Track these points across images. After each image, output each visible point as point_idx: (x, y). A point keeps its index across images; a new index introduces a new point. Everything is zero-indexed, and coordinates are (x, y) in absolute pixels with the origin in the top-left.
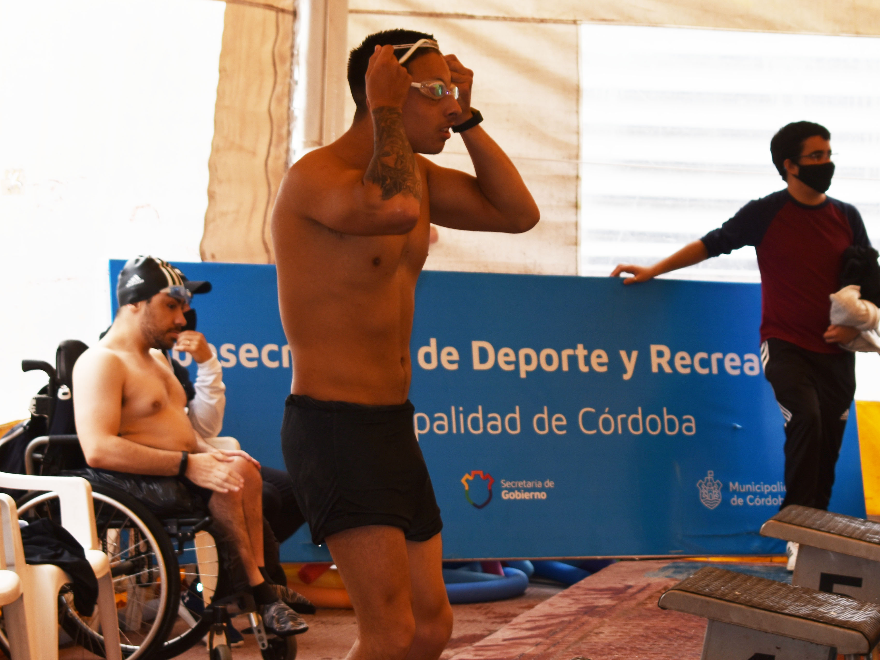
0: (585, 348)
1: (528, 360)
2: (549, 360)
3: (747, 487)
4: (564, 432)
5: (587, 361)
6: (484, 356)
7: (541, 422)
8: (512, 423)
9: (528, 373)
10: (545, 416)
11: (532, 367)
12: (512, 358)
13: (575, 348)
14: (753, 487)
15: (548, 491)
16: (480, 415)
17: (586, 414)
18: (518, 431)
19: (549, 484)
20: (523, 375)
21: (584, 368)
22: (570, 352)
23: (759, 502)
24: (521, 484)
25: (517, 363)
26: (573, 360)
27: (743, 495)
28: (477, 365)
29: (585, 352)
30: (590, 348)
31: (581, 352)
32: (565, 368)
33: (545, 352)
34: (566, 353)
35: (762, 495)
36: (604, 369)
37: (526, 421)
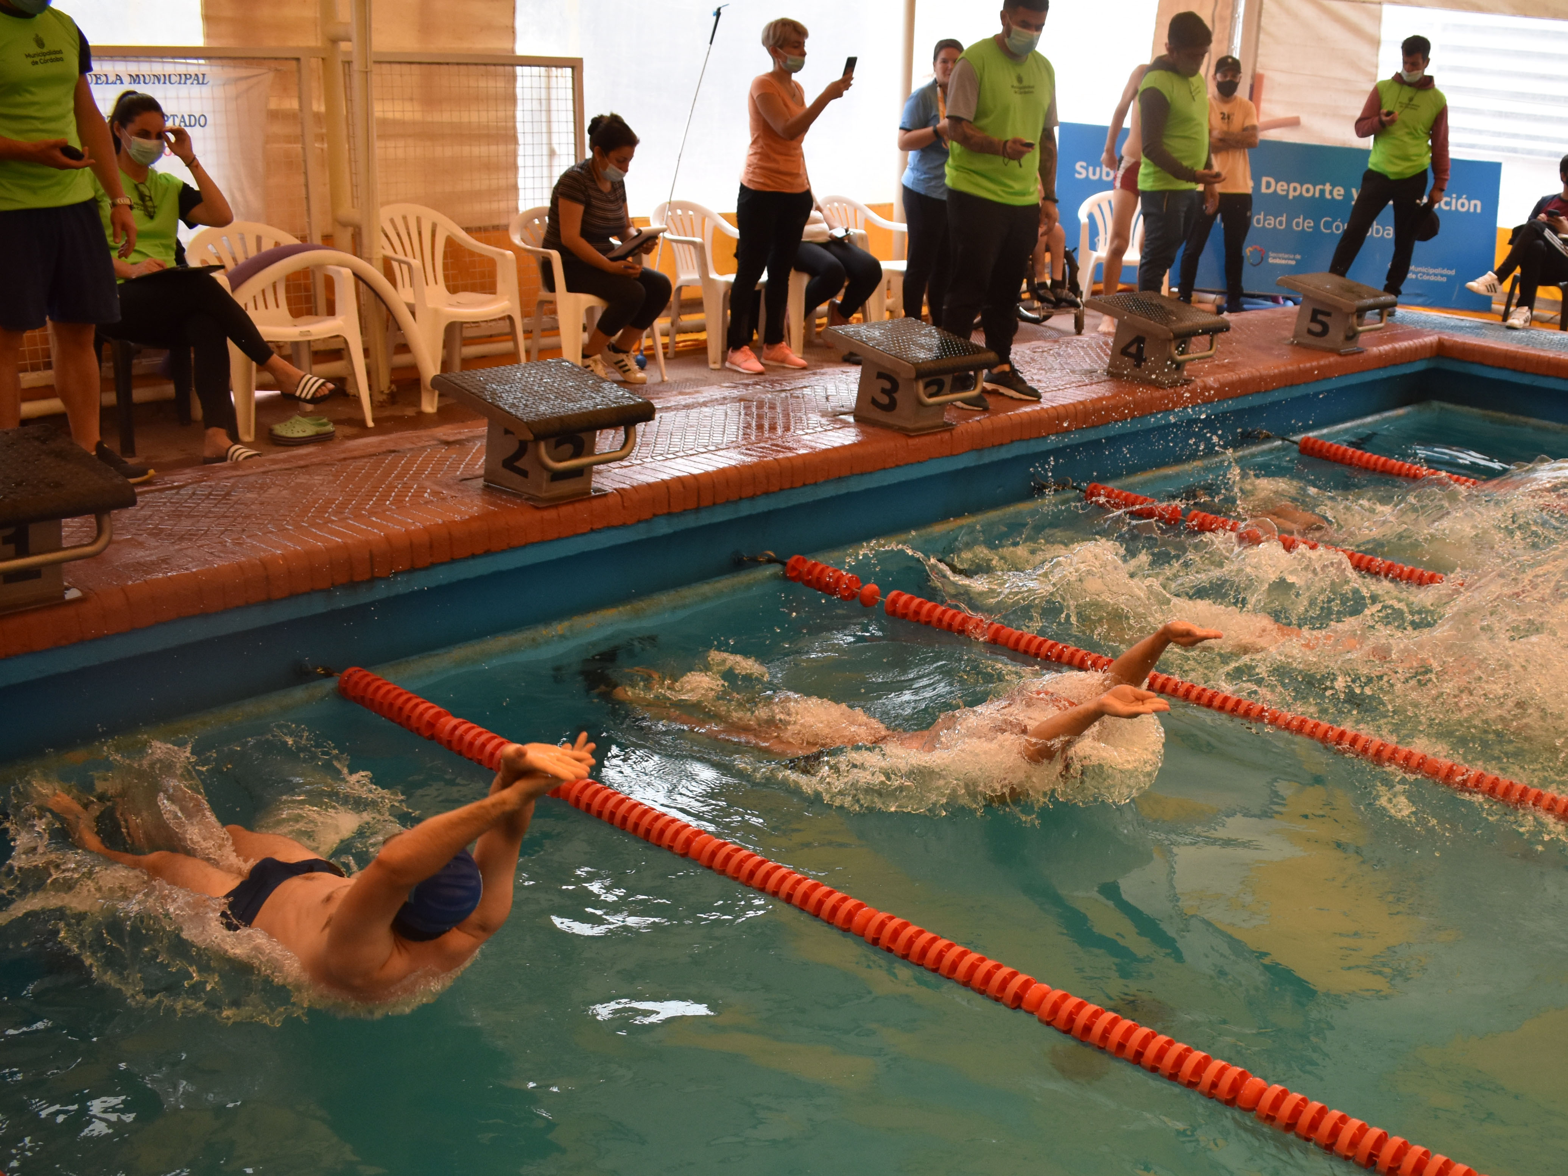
0: (1331, 186)
1: (1295, 189)
2: (1308, 190)
3: (1419, 269)
4: (1311, 230)
5: (1331, 192)
6: (1268, 185)
7: (1298, 224)
8: (1281, 223)
9: (1294, 196)
10: (1301, 220)
11: (1297, 193)
12: (1285, 187)
13: (1324, 185)
14: (1424, 270)
15: (1297, 260)
16: (1262, 217)
17: (1325, 221)
18: (1284, 226)
19: (1298, 257)
20: (1291, 197)
21: (1328, 196)
22: (1321, 187)
23: (1426, 278)
24: (1281, 255)
25: (1288, 191)
26: (1322, 192)
27: (1417, 273)
28: (1264, 190)
29: (1331, 188)
30: (1334, 186)
31: (1328, 187)
32: (1317, 195)
33: (1305, 186)
34: (1318, 187)
35: (1428, 274)
36: (1341, 198)
37: (1289, 222)
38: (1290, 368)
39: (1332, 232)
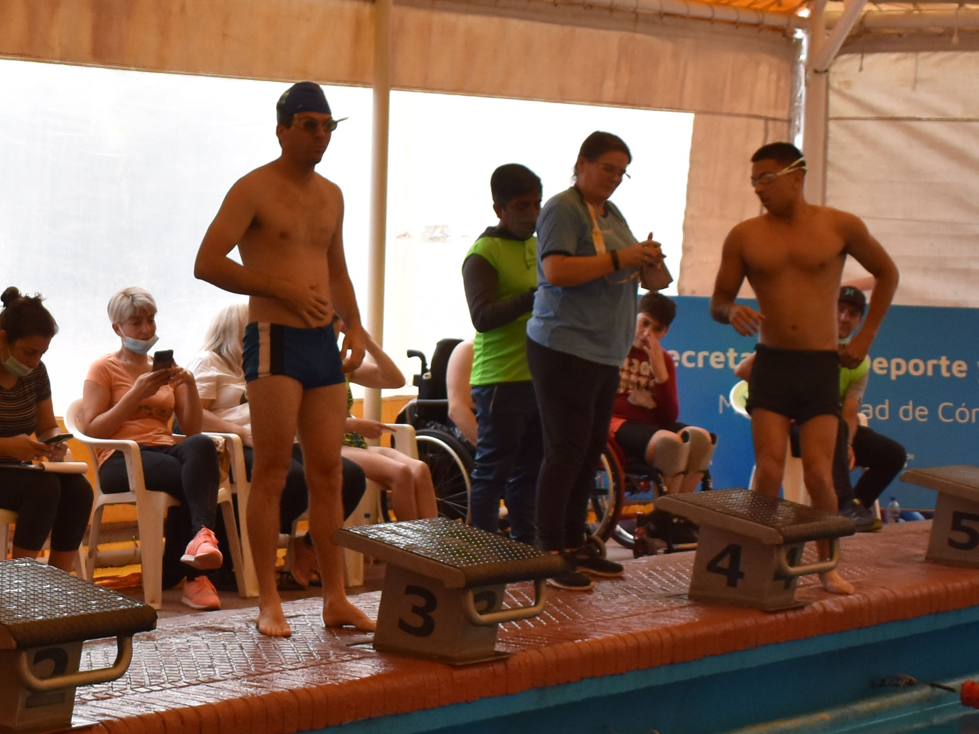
0: (948, 359)
1: (898, 367)
2: (916, 367)
4: (925, 420)
5: (949, 368)
7: (906, 413)
8: (882, 412)
9: (898, 376)
10: (910, 407)
11: (902, 372)
12: (885, 364)
13: (939, 359)
17: (945, 408)
18: (886, 417)
20: (893, 377)
21: (945, 373)
22: (935, 362)
25: (889, 369)
26: (937, 368)
29: (948, 363)
30: (952, 360)
31: (944, 362)
32: (930, 373)
33: (913, 362)
34: (931, 363)
36: (963, 375)
37: (894, 411)
38: (933, 588)
39: (955, 421)
